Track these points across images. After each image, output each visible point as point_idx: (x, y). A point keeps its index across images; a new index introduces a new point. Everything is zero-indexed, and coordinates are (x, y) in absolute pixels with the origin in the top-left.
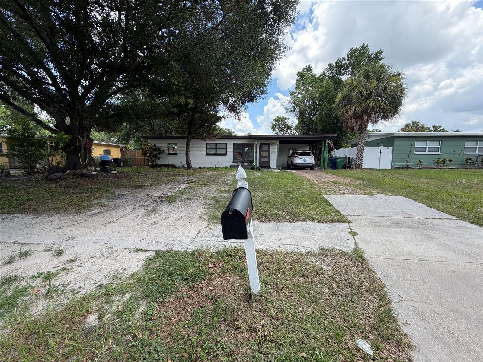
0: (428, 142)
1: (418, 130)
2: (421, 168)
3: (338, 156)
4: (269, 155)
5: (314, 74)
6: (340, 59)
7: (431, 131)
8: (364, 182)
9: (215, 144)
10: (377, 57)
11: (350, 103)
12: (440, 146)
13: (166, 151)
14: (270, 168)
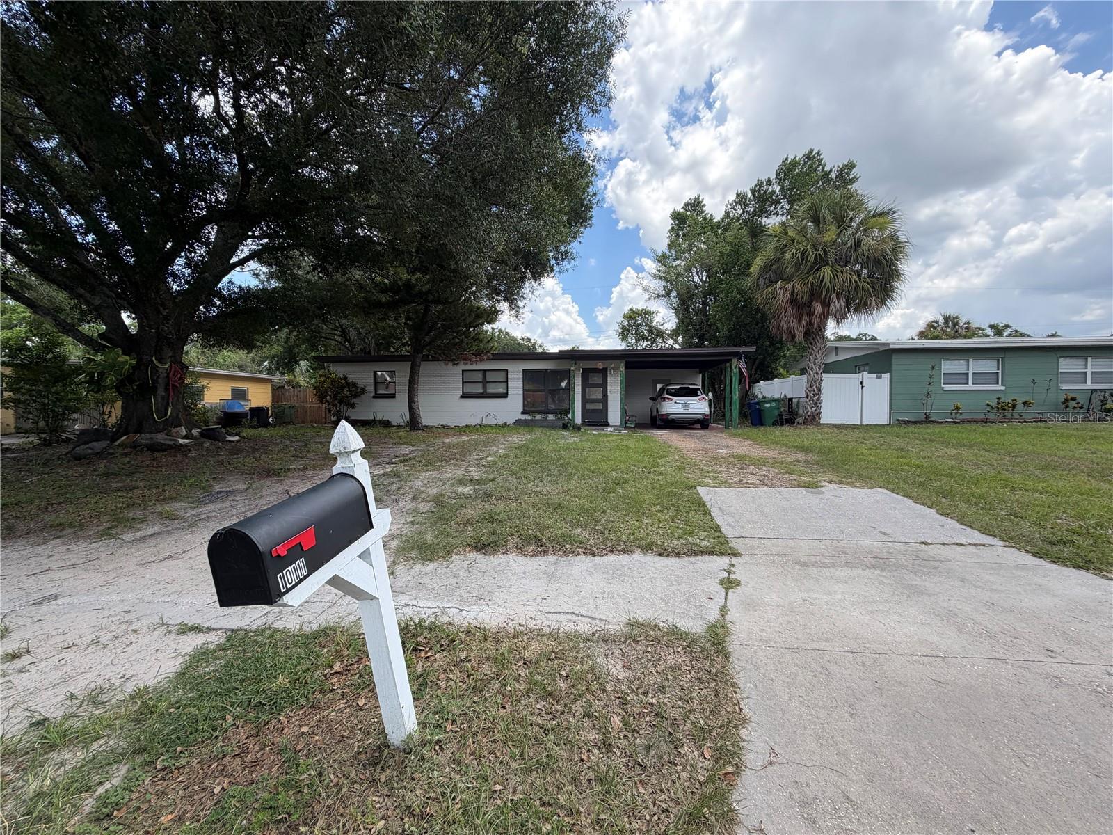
0: (971, 360)
1: (957, 335)
2: (958, 423)
3: (768, 395)
4: (605, 395)
5: (708, 216)
6: (760, 184)
7: (988, 336)
8: (810, 457)
9: (482, 372)
10: (845, 176)
11: (780, 276)
12: (1000, 371)
13: (371, 390)
14: (608, 425)
